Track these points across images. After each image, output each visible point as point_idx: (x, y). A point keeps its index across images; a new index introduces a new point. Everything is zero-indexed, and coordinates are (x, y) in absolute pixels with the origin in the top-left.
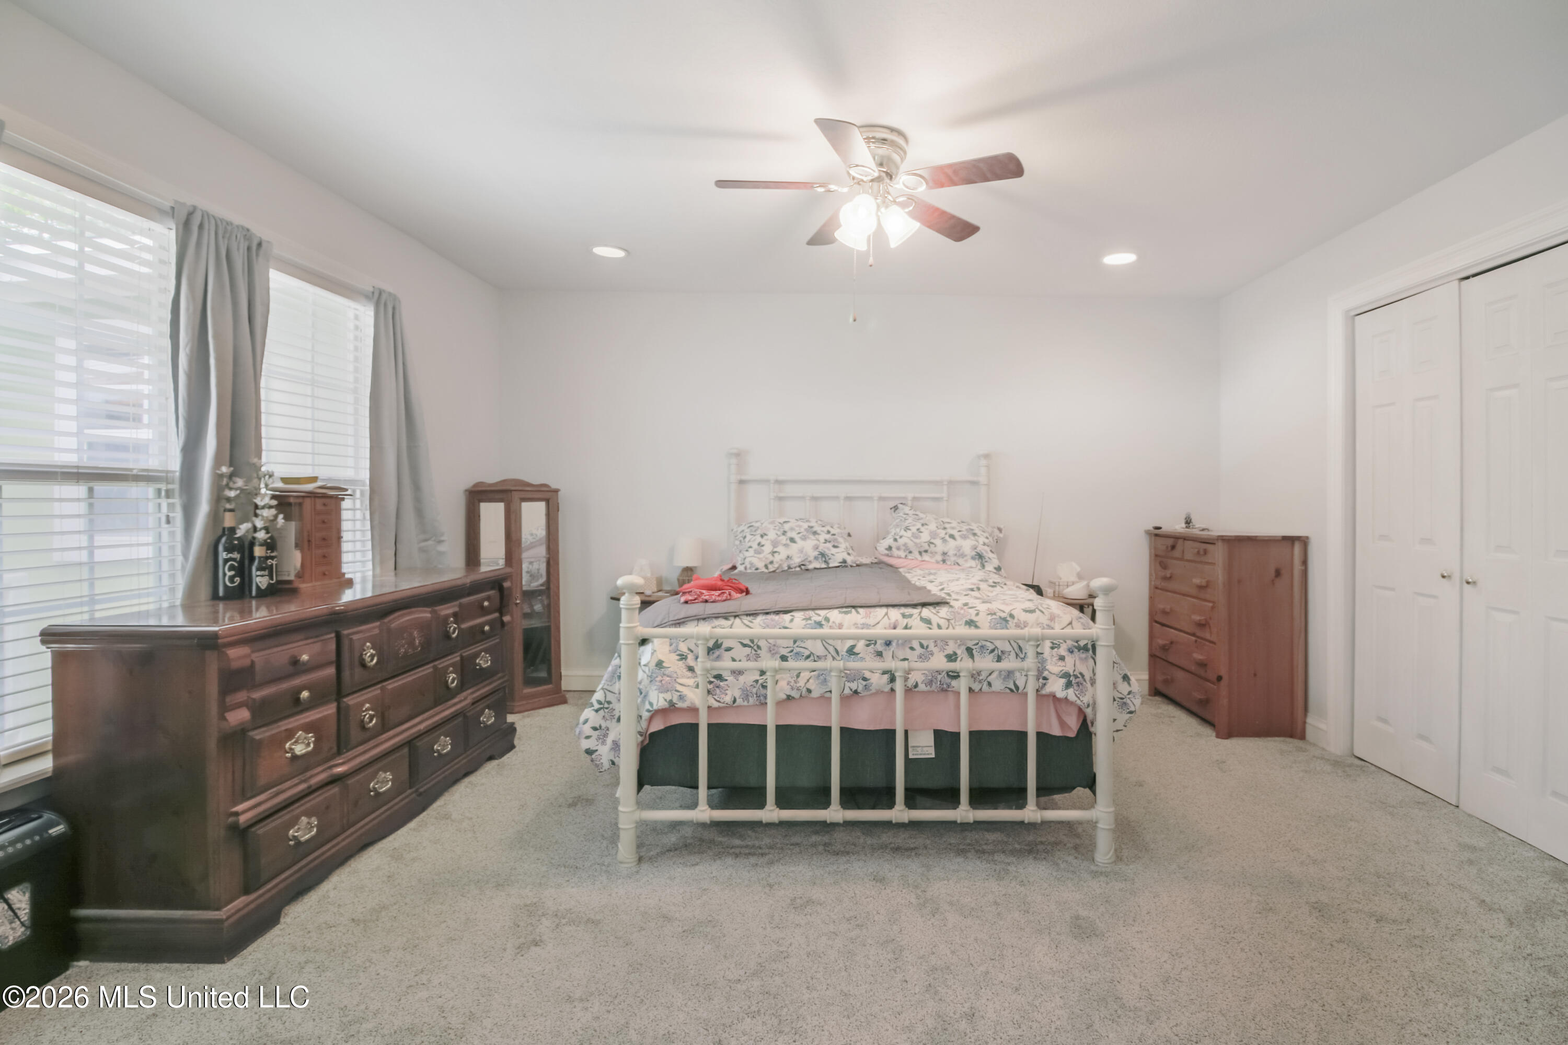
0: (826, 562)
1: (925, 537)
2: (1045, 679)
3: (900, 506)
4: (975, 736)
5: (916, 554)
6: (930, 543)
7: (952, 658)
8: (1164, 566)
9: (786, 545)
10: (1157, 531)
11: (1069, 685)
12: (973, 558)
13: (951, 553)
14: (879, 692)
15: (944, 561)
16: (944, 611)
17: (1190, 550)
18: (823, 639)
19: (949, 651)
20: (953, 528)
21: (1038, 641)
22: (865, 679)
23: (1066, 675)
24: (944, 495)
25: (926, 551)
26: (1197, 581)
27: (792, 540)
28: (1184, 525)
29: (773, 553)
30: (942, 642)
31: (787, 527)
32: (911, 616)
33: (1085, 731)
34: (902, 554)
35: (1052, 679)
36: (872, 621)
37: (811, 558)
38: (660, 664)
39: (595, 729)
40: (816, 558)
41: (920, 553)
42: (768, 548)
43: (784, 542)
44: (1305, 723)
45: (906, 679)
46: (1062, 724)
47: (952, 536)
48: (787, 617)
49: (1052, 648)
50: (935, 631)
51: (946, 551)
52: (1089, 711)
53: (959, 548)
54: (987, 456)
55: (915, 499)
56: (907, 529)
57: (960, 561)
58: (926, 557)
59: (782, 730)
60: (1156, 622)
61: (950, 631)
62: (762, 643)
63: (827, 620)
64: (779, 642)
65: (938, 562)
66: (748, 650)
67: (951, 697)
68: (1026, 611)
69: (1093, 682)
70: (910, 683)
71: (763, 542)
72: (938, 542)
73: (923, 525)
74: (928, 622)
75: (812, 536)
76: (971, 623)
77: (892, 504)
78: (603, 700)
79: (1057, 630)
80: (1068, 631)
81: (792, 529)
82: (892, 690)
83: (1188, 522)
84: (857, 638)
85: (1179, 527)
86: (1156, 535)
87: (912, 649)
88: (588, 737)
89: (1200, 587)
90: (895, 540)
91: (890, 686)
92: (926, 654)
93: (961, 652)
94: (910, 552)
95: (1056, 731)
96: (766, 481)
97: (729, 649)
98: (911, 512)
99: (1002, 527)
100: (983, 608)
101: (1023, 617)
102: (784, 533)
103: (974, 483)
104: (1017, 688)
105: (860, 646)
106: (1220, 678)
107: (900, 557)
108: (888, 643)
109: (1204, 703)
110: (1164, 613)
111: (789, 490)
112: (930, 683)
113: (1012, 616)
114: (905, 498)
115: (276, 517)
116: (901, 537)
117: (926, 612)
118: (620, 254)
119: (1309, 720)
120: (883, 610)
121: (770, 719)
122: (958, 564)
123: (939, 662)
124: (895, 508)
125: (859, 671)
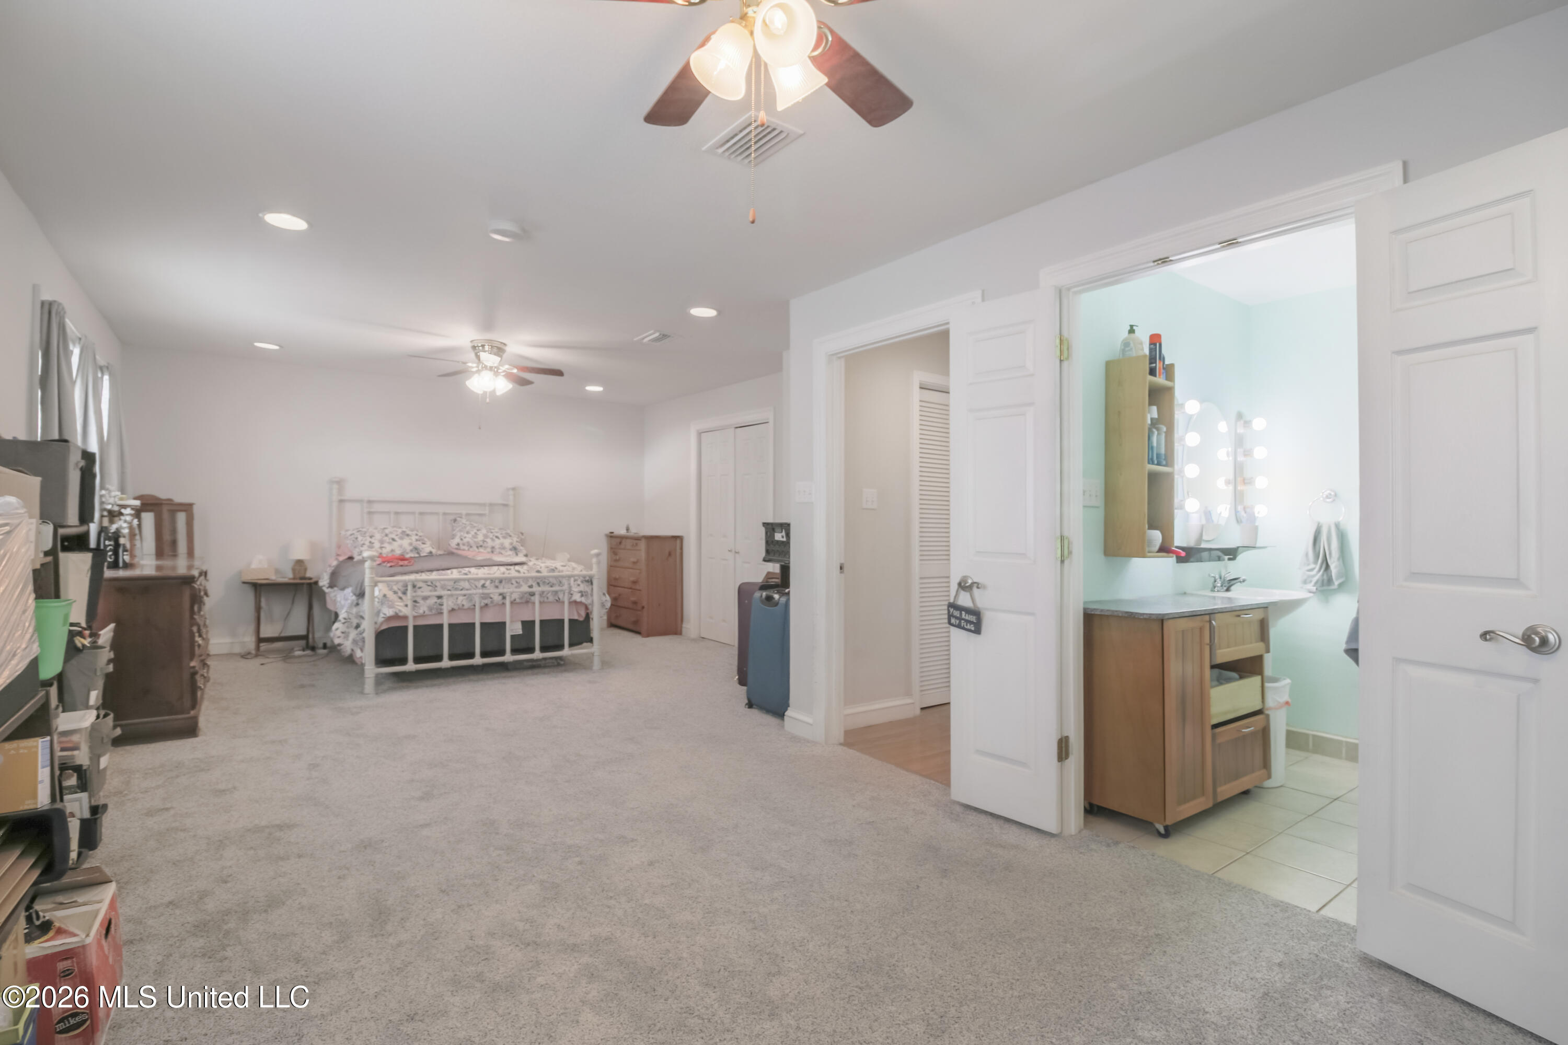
0: (418, 553)
1: (480, 537)
2: (572, 594)
3: (458, 519)
4: (542, 622)
5: (475, 548)
6: (484, 541)
7: (531, 587)
8: (615, 554)
9: (389, 543)
10: (612, 534)
11: (582, 596)
12: (511, 550)
13: (497, 547)
14: (497, 605)
15: (492, 552)
16: (525, 567)
17: (628, 544)
18: (468, 580)
19: (530, 584)
20: (497, 532)
21: (569, 577)
22: (491, 598)
23: (581, 592)
24: (487, 512)
25: (481, 546)
26: (633, 560)
27: (393, 540)
28: (625, 531)
29: (381, 548)
30: (526, 579)
31: (387, 531)
32: (510, 569)
33: (588, 617)
34: (466, 548)
35: (575, 594)
36: (492, 572)
37: (408, 551)
38: (385, 596)
39: (343, 633)
40: (411, 551)
41: (477, 547)
42: (377, 545)
43: (388, 541)
44: (681, 627)
45: (511, 597)
46: (579, 614)
47: (497, 537)
48: (449, 572)
49: (574, 581)
50: (522, 575)
51: (494, 545)
52: (590, 607)
53: (502, 544)
54: (514, 489)
55: (468, 515)
56: (468, 533)
57: (503, 552)
58: (481, 550)
59: (451, 626)
60: (611, 585)
61: (529, 575)
62: (438, 584)
63: (470, 572)
64: (446, 583)
65: (488, 553)
66: (430, 588)
67: (530, 605)
68: (563, 566)
69: (592, 595)
70: (513, 599)
71: (372, 540)
72: (489, 540)
73: (478, 530)
74: (519, 571)
75: (406, 537)
76: (538, 572)
77: (452, 517)
78: (347, 617)
79: (576, 572)
80: (581, 573)
81: (391, 533)
82: (504, 604)
83: (628, 529)
84: (486, 579)
85: (623, 532)
86: (611, 537)
87: (512, 584)
88: (339, 637)
89: (634, 563)
90: (462, 539)
91: (503, 601)
92: (519, 585)
93: (534, 584)
94: (471, 547)
95: (576, 617)
96: (360, 501)
97: (420, 588)
98: (468, 523)
99: (523, 532)
100: (543, 565)
101: (561, 568)
102: (387, 535)
103: (505, 505)
104: (559, 599)
105: (488, 583)
106: (643, 607)
107: (464, 550)
108: (501, 582)
109: (636, 622)
110: (616, 579)
111: (377, 507)
112: (521, 598)
113: (556, 568)
114: (461, 514)
115: (132, 520)
116: (465, 537)
117: (517, 568)
118: (277, 347)
119: (684, 625)
120: (496, 568)
121: (446, 620)
122: (501, 553)
123: (525, 588)
124: (455, 520)
125: (489, 594)
